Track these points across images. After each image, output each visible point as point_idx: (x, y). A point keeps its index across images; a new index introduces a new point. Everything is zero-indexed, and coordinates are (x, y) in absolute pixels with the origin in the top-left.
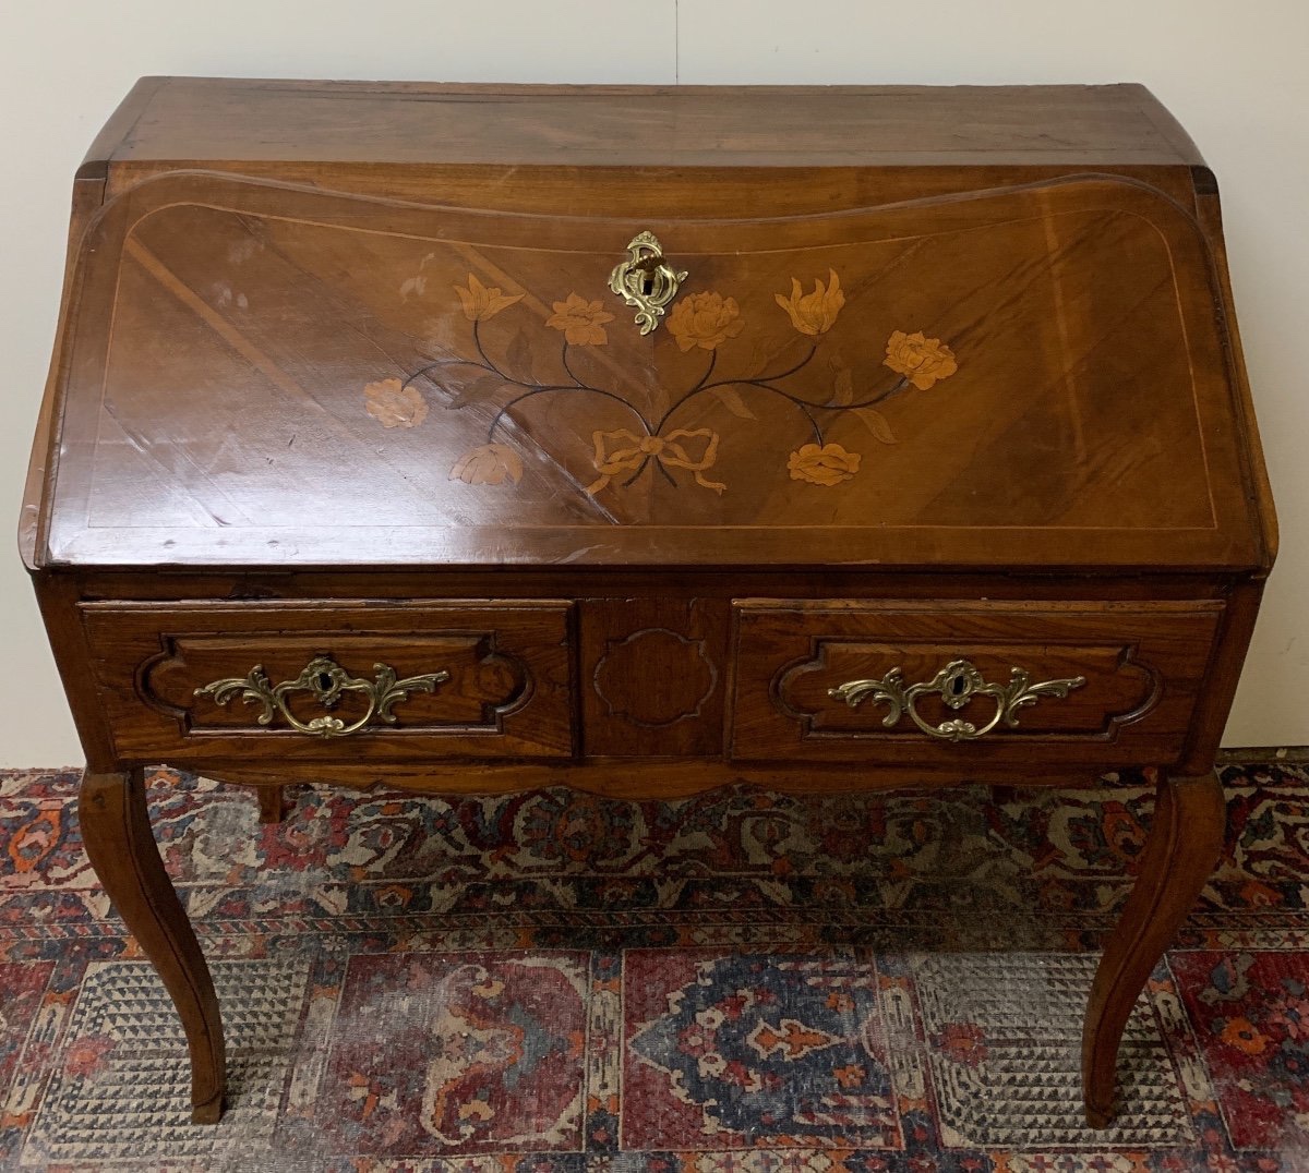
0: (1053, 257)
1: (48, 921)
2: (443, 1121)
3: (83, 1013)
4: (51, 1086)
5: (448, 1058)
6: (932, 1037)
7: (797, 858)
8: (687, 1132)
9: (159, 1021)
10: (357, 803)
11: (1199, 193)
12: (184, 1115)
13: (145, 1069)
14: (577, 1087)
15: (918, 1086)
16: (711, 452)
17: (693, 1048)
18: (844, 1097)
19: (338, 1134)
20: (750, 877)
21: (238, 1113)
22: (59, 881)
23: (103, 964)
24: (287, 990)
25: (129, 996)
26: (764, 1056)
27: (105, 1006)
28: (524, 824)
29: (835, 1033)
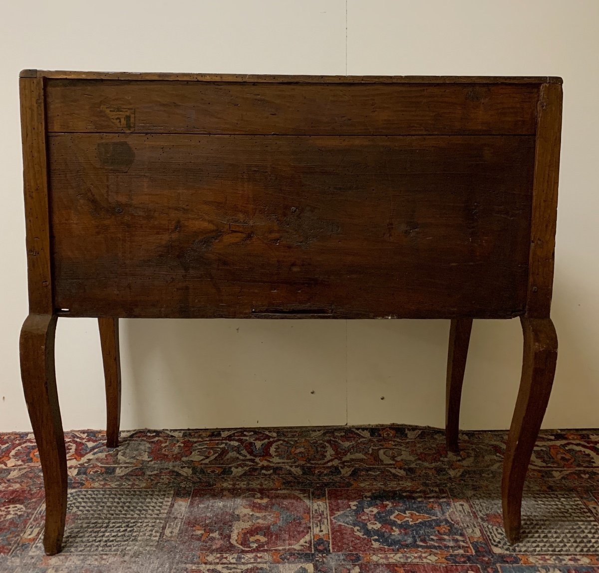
2: (242, 542)
5: (243, 522)
6: (481, 518)
7: (406, 462)
8: (364, 547)
10: (195, 442)
14: (308, 532)
15: (477, 533)
17: (364, 520)
18: (441, 536)
19: (190, 545)
20: (384, 467)
21: (140, 538)
24: (163, 499)
25: (86, 500)
26: (399, 523)
28: (275, 450)
29: (433, 516)
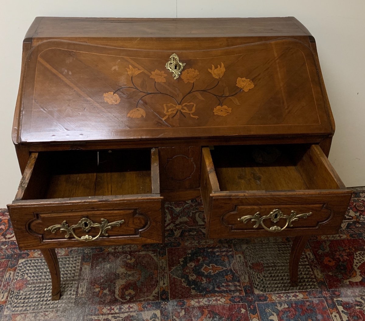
0: (276, 59)
1: (7, 249)
2: (121, 296)
3: (19, 273)
4: (11, 293)
5: (121, 279)
8: (187, 295)
9: (40, 274)
11: (311, 42)
12: (49, 299)
13: (37, 287)
14: (157, 285)
15: (247, 279)
16: (194, 108)
17: (187, 273)
18: (228, 283)
19: (93, 301)
20: (199, 228)
21: (64, 297)
22: (9, 238)
23: (23, 260)
24: (75, 264)
25: (31, 268)
26: (206, 273)
27: (25, 271)
29: (224, 267)
